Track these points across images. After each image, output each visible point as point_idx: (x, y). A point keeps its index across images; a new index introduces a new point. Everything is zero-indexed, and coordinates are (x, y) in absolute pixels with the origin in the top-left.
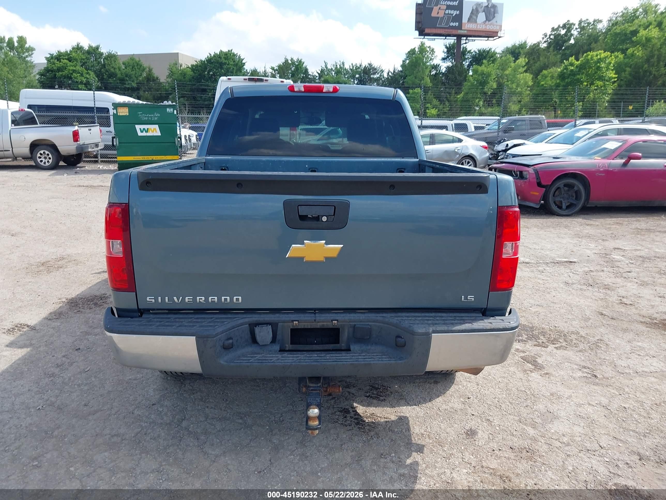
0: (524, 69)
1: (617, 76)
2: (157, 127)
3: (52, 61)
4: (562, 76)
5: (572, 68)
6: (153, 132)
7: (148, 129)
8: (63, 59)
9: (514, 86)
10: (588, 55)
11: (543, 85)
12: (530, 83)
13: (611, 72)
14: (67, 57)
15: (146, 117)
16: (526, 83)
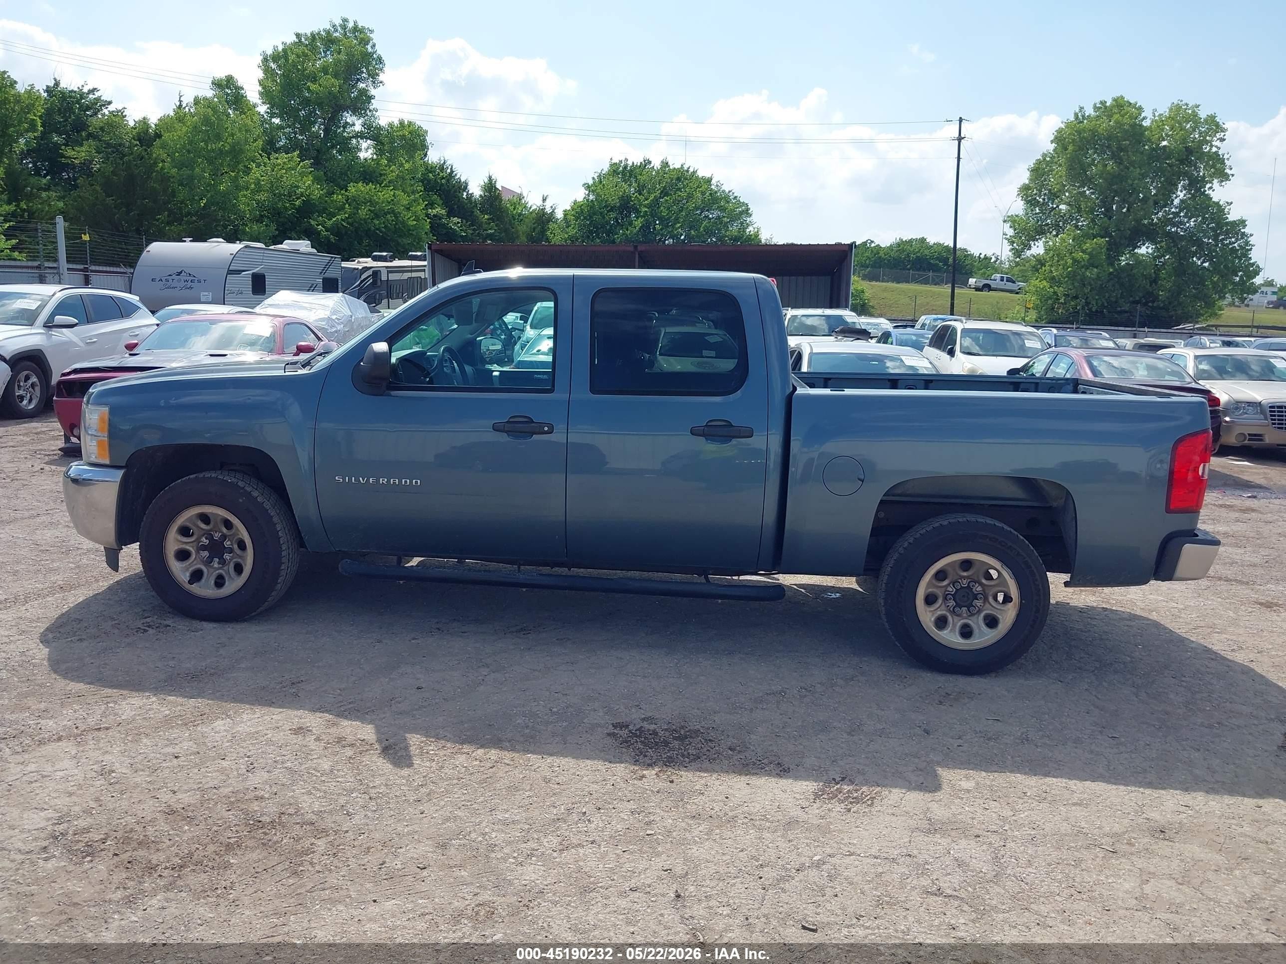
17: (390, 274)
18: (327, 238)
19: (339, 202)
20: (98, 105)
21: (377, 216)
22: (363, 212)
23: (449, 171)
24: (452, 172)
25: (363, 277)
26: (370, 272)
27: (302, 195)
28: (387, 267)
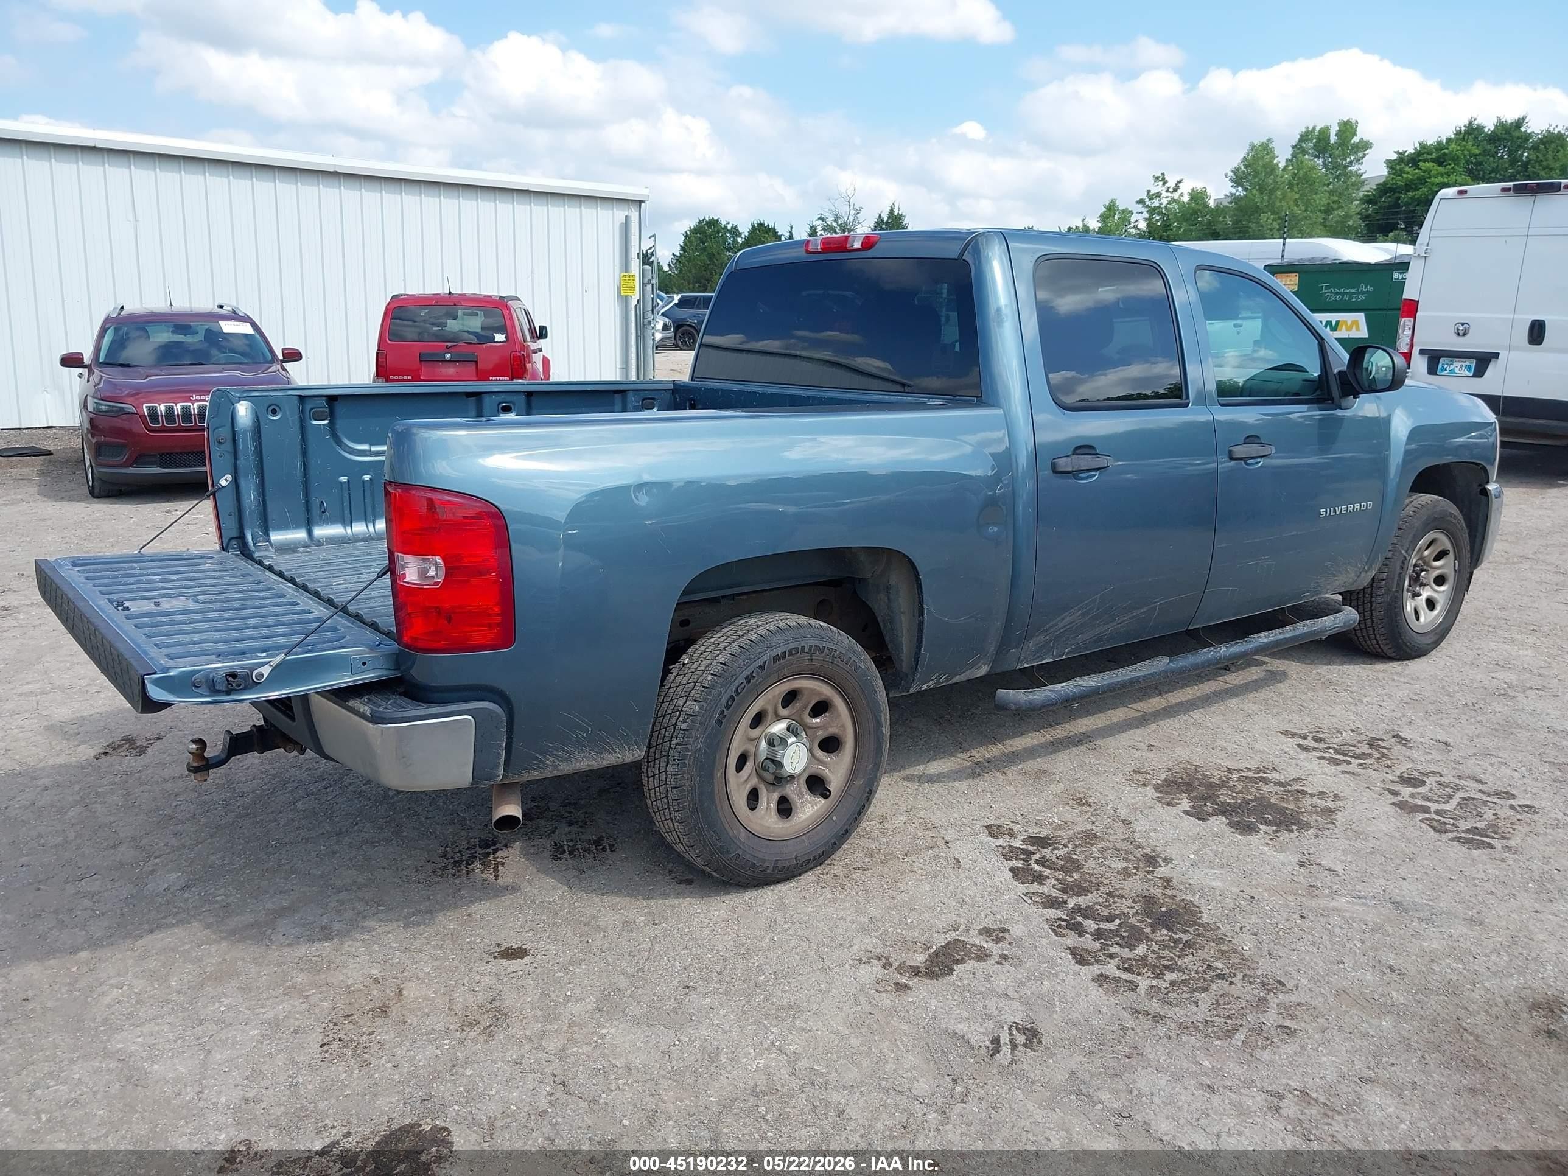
2: (1361, 317)
3: (1398, 167)
6: (1349, 329)
7: (1338, 322)
8: (1425, 161)
14: (1434, 156)
15: (1337, 294)
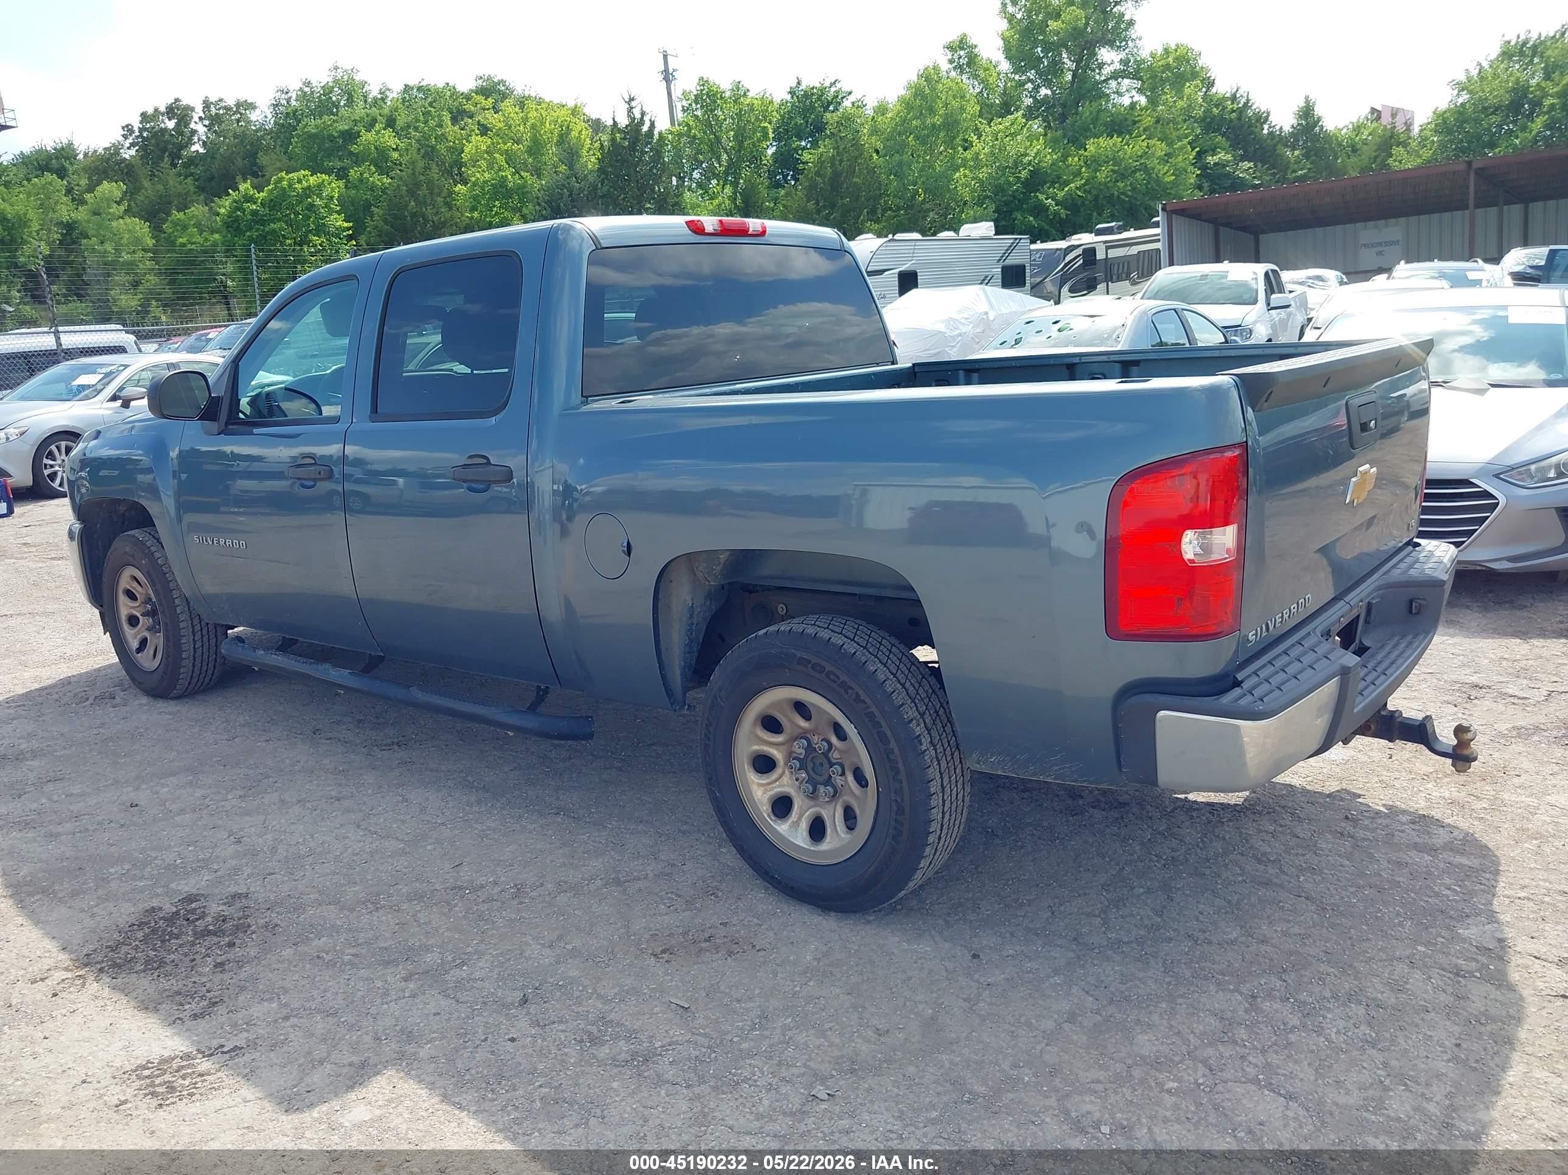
0: (122, 208)
1: (351, 224)
4: (233, 225)
5: (254, 207)
9: (109, 247)
10: (281, 179)
11: (183, 245)
12: (150, 242)
13: (336, 216)
16: (137, 241)
17: (1109, 251)
18: (1056, 213)
19: (1075, 165)
20: (837, 100)
21: (1123, 176)
22: (1102, 175)
23: (1244, 100)
24: (1248, 100)
25: (1068, 259)
26: (1079, 251)
27: (1029, 164)
28: (1105, 242)
